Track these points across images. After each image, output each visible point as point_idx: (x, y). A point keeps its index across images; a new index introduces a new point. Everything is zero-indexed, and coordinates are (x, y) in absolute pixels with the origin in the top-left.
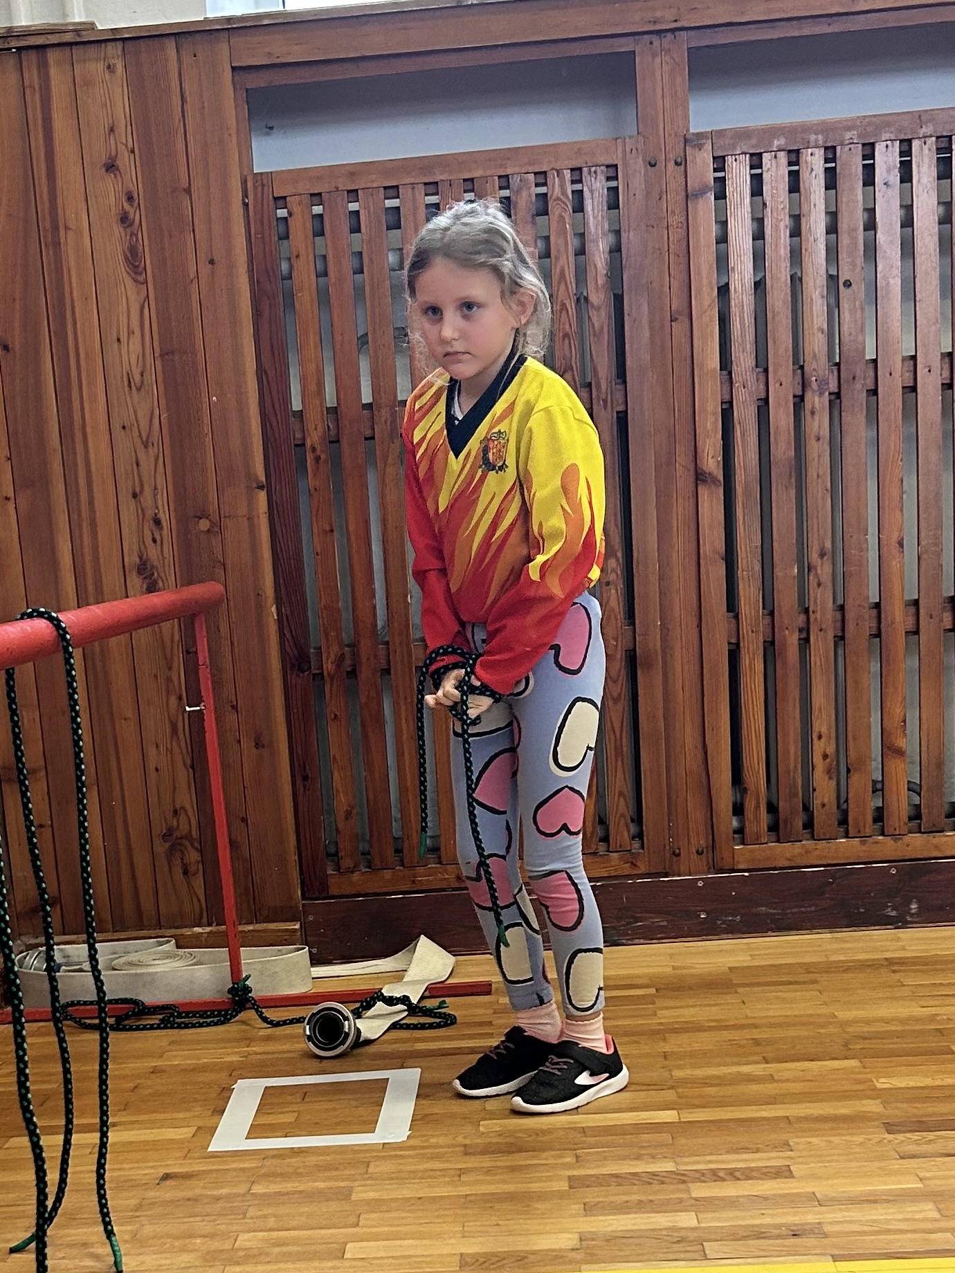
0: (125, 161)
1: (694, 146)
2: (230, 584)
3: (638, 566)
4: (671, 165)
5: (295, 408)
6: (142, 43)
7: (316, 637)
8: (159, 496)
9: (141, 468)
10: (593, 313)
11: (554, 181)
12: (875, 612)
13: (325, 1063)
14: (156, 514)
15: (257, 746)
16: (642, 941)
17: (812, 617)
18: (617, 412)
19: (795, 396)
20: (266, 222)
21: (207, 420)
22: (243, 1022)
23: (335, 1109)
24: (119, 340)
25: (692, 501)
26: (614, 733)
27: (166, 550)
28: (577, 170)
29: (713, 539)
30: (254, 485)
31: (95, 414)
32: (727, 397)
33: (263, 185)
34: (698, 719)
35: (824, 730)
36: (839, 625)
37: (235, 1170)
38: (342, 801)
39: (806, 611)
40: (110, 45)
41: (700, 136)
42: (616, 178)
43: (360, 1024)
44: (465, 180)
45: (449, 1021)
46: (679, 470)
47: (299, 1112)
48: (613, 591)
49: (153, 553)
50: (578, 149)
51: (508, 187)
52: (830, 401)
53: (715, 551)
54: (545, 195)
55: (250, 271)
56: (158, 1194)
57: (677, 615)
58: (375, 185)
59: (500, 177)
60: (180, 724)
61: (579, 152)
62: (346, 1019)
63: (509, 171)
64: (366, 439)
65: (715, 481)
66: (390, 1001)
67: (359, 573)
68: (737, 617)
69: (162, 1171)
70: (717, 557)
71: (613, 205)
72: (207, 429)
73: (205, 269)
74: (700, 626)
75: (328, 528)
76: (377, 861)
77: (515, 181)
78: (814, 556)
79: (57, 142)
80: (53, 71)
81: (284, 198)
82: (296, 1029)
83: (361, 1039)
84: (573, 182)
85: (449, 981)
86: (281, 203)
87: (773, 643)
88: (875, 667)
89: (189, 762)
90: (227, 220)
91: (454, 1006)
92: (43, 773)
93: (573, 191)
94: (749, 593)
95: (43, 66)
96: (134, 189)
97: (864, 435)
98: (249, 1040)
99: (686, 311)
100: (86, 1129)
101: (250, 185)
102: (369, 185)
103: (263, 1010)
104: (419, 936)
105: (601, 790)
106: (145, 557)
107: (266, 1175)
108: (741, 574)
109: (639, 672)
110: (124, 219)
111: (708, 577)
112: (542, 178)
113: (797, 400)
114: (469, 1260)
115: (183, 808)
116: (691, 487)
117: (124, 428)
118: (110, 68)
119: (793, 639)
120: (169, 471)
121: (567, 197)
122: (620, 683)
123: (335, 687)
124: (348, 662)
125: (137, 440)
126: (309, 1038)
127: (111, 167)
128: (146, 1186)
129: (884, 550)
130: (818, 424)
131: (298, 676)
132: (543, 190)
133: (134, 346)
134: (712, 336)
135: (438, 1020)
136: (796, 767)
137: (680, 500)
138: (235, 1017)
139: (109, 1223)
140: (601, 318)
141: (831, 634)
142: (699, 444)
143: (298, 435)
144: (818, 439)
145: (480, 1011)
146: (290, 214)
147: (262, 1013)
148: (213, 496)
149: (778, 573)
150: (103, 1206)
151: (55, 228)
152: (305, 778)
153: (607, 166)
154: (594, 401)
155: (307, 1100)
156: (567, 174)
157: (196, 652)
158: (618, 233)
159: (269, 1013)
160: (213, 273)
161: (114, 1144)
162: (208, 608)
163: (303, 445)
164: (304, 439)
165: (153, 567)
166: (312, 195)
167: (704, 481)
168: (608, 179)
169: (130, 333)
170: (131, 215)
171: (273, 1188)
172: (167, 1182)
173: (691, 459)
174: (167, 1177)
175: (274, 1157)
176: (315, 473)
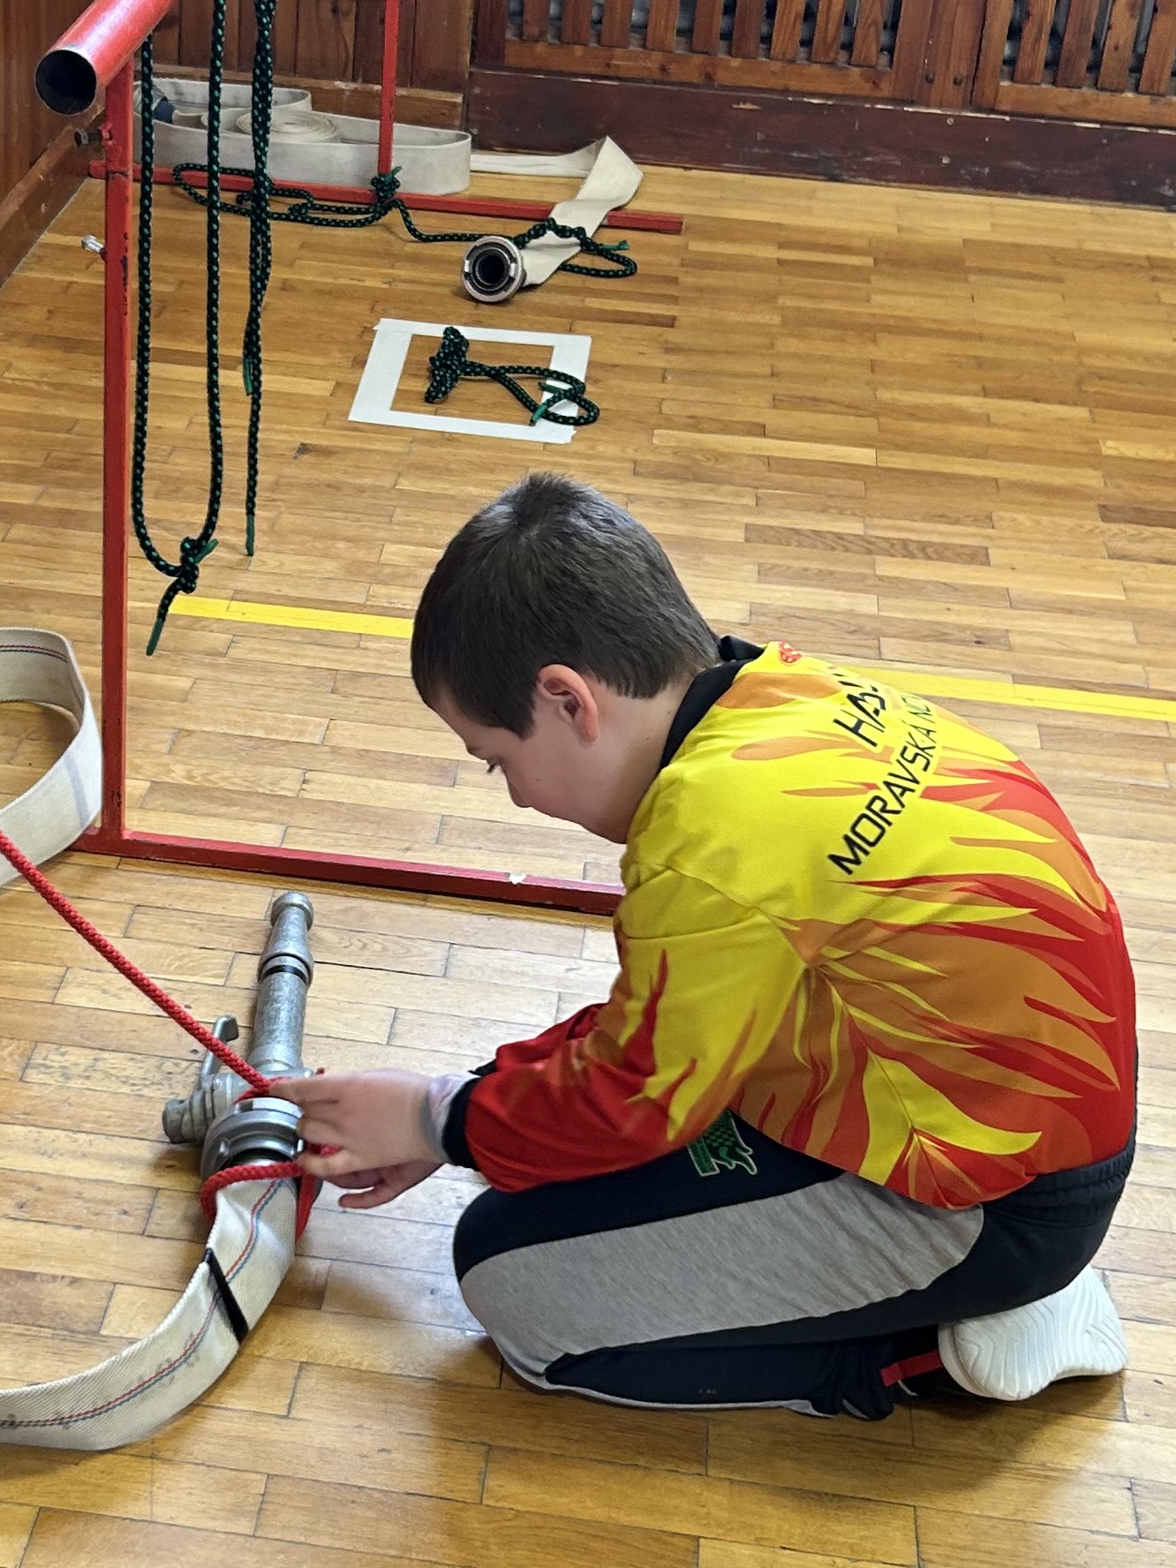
16: (867, 180)
45: (628, 269)
66: (562, 232)
69: (295, 440)
91: (639, 246)
104: (604, 136)
135: (615, 267)
145: (665, 259)
171: (423, 486)
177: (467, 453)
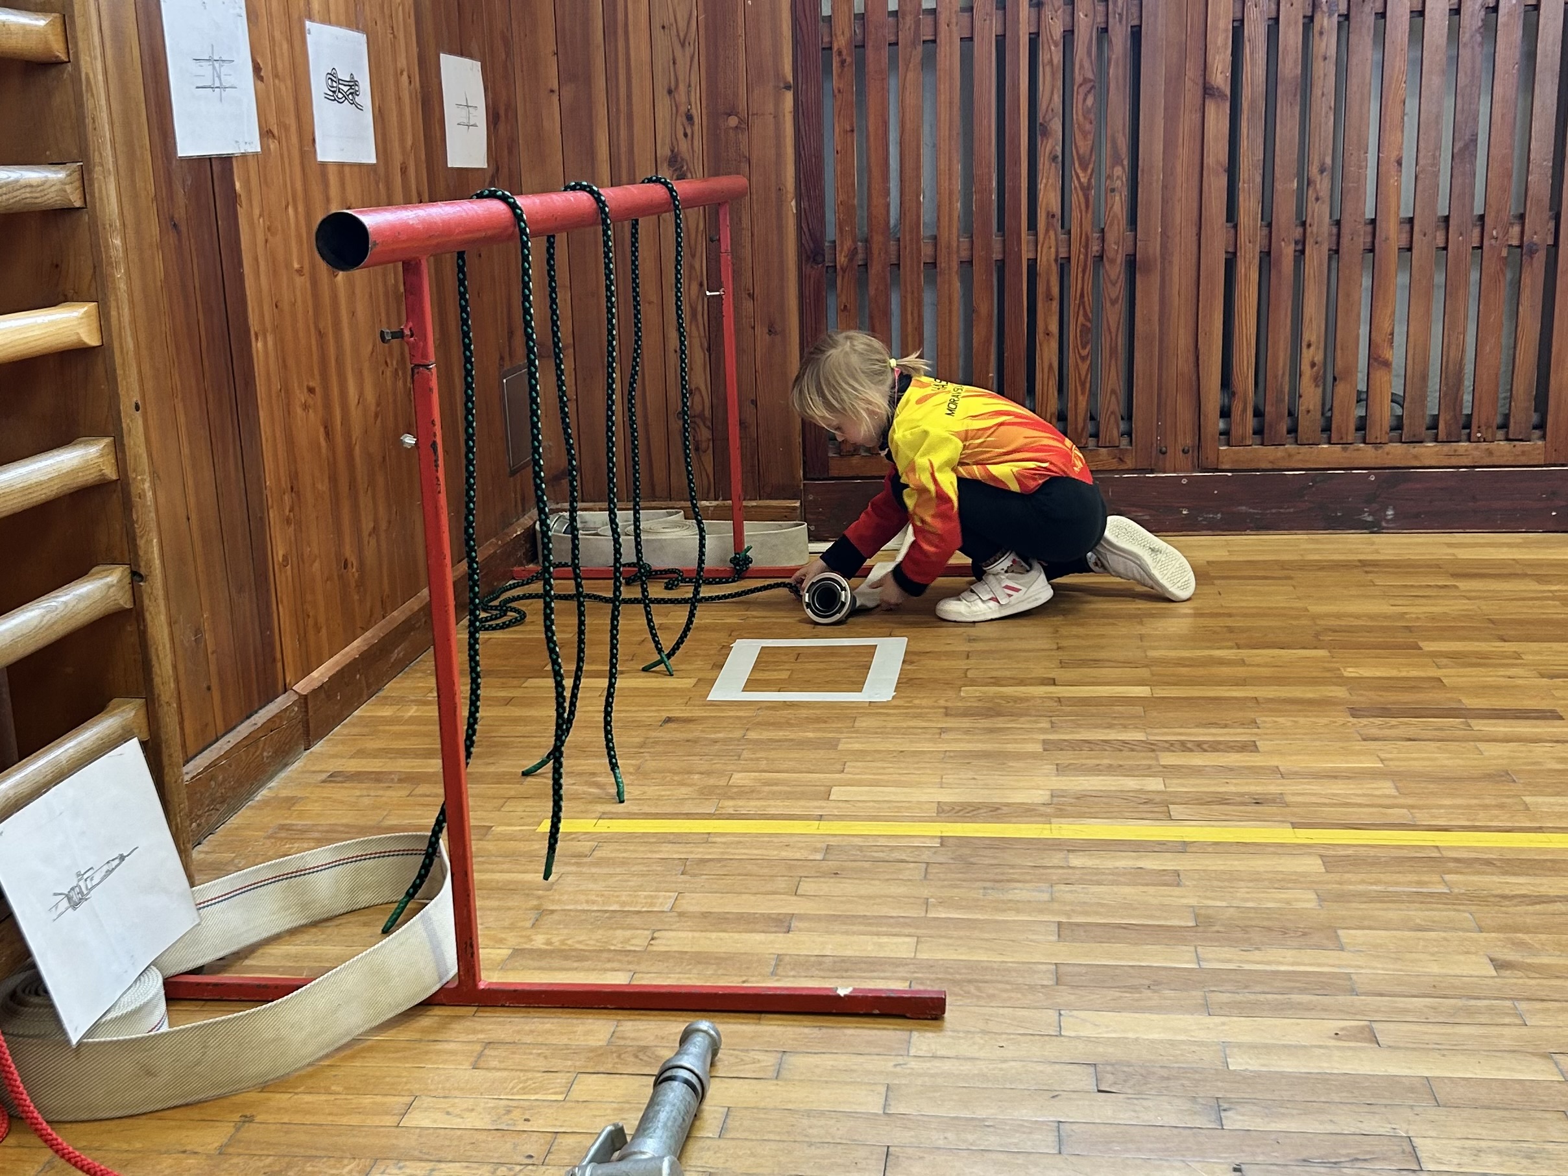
2: (754, 179)
3: (1142, 176)
5: (824, 14)
7: (831, 233)
8: (692, 93)
9: (677, 67)
12: (1369, 228)
13: (822, 629)
14: (688, 112)
15: (770, 332)
17: (1309, 230)
18: (1132, 27)
19: (1304, 17)
21: (741, 21)
23: (826, 670)
25: (1199, 115)
26: (1110, 333)
27: (696, 143)
29: (1217, 151)
30: (782, 85)
31: (637, 12)
32: (1239, 16)
34: (1192, 324)
35: (1313, 339)
36: (1334, 238)
37: (730, 717)
39: (1304, 224)
46: (1189, 84)
47: (792, 670)
48: (1117, 198)
49: (684, 146)
52: (1339, 22)
53: (1218, 162)
56: (661, 734)
57: (1178, 221)
60: (700, 308)
62: (844, 589)
64: (890, 44)
65: (1222, 96)
67: (876, 172)
68: (1235, 227)
69: (665, 715)
70: (1221, 170)
72: (741, 31)
74: (1199, 235)
75: (848, 128)
78: (1314, 170)
83: (857, 607)
87: (1269, 253)
88: (1366, 282)
89: (706, 345)
94: (1249, 205)
97: (1369, 57)
100: (597, 675)
105: (1093, 388)
106: (676, 149)
107: (759, 724)
108: (1242, 185)
109: (1138, 276)
111: (1210, 188)
113: (1306, 20)
114: (945, 808)
115: (698, 389)
116: (1200, 101)
117: (663, 27)
119: (1288, 251)
120: (703, 70)
122: (1118, 285)
123: (846, 280)
124: (860, 256)
125: (675, 39)
126: (808, 605)
128: (650, 727)
129: (1383, 169)
130: (1327, 44)
131: (812, 267)
136: (1283, 374)
137: (1187, 112)
139: (614, 757)
141: (1325, 248)
142: (1209, 60)
143: (826, 39)
144: (1325, 59)
148: (742, 91)
149: (1278, 186)
150: (609, 741)
154: (1110, 15)
155: (799, 660)
157: (719, 240)
161: (623, 689)
162: (733, 198)
163: (830, 48)
164: (831, 43)
165: (683, 160)
167: (1212, 95)
171: (766, 735)
172: (669, 725)
173: (1200, 72)
174: (669, 720)
175: (768, 708)
176: (840, 76)
177: (804, 713)
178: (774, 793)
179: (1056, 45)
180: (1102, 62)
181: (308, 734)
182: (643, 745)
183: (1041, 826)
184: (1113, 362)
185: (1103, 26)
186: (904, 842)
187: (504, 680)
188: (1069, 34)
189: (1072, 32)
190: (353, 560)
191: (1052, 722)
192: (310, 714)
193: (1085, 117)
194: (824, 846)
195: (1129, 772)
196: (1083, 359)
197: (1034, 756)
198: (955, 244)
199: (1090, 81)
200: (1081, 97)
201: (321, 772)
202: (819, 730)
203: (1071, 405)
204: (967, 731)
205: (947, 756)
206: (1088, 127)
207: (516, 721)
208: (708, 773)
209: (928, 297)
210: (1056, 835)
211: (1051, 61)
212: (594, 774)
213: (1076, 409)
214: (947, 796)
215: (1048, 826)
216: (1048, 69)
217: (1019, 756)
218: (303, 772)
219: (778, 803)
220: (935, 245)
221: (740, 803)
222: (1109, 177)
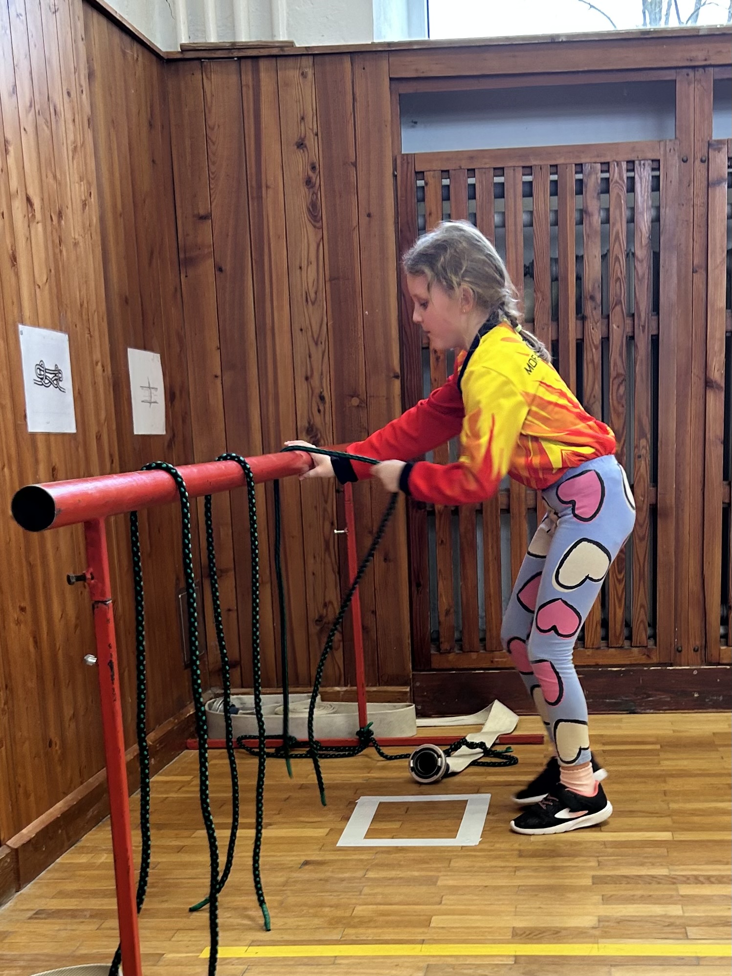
0: (312, 142)
1: (715, 150)
3: (661, 445)
4: (698, 162)
6: (327, 58)
8: (324, 380)
9: (313, 359)
10: (638, 265)
11: (615, 170)
13: (424, 787)
14: (321, 393)
15: (385, 560)
16: (652, 711)
18: (652, 336)
20: (409, 188)
21: (360, 326)
22: (366, 756)
23: (429, 820)
24: (300, 268)
25: (702, 401)
26: (639, 562)
27: (327, 418)
28: (631, 163)
29: (716, 428)
30: (392, 375)
31: (281, 319)
33: (408, 163)
34: (699, 555)
37: (356, 860)
38: (444, 602)
40: (304, 58)
41: (720, 142)
42: (658, 169)
43: (449, 761)
44: (551, 166)
45: (512, 761)
46: (694, 378)
47: (403, 821)
48: (643, 462)
49: (318, 420)
50: (633, 147)
51: (581, 172)
53: (716, 436)
54: (607, 179)
55: (396, 223)
56: (299, 875)
57: (687, 478)
58: (487, 166)
59: (576, 165)
60: (331, 542)
61: (633, 149)
62: (440, 756)
63: (583, 161)
65: (719, 387)
66: (472, 746)
68: (729, 484)
69: (304, 859)
70: (719, 440)
71: (656, 188)
72: (360, 334)
73: (364, 220)
74: (703, 489)
76: (467, 647)
77: (587, 168)
79: (263, 125)
80: (263, 75)
81: (423, 172)
82: (404, 762)
83: (450, 772)
84: (628, 171)
85: (515, 733)
86: (420, 176)
89: (337, 570)
90: (381, 187)
91: (517, 751)
92: (233, 572)
93: (628, 178)
95: (256, 72)
96: (315, 160)
98: (370, 769)
99: (704, 265)
100: (248, 827)
101: (399, 162)
102: (483, 166)
103: (381, 748)
104: (493, 701)
105: (628, 602)
106: (312, 423)
107: (377, 865)
109: (658, 519)
110: (308, 182)
111: (711, 455)
112: (606, 166)
114: (518, 931)
115: (331, 602)
116: (702, 391)
117: (301, 330)
118: (304, 75)
120: (332, 362)
121: (623, 181)
122: (646, 526)
123: (442, 522)
125: (310, 339)
126: (413, 769)
127: (301, 145)
128: (291, 869)
131: (417, 512)
132: (606, 175)
133: (311, 273)
134: (721, 283)
135: (505, 761)
137: (694, 400)
138: (361, 751)
139: (262, 895)
140: (643, 268)
142: (709, 360)
145: (535, 755)
146: (426, 184)
147: (380, 750)
148: (362, 381)
150: (257, 882)
151: (259, 187)
152: (418, 585)
153: (653, 161)
154: (636, 327)
155: (408, 813)
156: (624, 165)
157: (343, 492)
158: (658, 208)
159: (386, 751)
160: (370, 222)
161: (268, 838)
163: (428, 348)
165: (317, 429)
166: (442, 171)
167: (712, 387)
168: (653, 169)
169: (309, 263)
170: (314, 180)
171: (381, 874)
172: (307, 867)
173: (703, 370)
174: (306, 863)
175: (383, 852)
176: (435, 369)
177: (411, 856)
178: (387, 922)
179: (596, 348)
180: (630, 362)
181: (19, 880)
182: (285, 884)
183: (590, 945)
184: (642, 583)
185: (630, 334)
186: (486, 962)
187: (176, 832)
188: (606, 341)
189: (608, 338)
190: (56, 740)
191: (599, 862)
192: (21, 863)
193: (619, 403)
194: (425, 964)
195: (657, 901)
196: (620, 581)
197: (585, 889)
198: (523, 495)
199: (622, 375)
200: (615, 387)
201: (28, 910)
202: (422, 870)
203: (611, 616)
204: (536, 870)
205: (520, 889)
206: (620, 409)
207: (185, 865)
208: (337, 906)
209: (504, 534)
210: (602, 953)
211: (593, 361)
212: (245, 909)
213: (615, 619)
214: (521, 923)
215: (596, 946)
216: (590, 366)
217: (573, 889)
218: (13, 911)
219: (391, 930)
220: (509, 497)
221: (361, 931)
222: (637, 447)
